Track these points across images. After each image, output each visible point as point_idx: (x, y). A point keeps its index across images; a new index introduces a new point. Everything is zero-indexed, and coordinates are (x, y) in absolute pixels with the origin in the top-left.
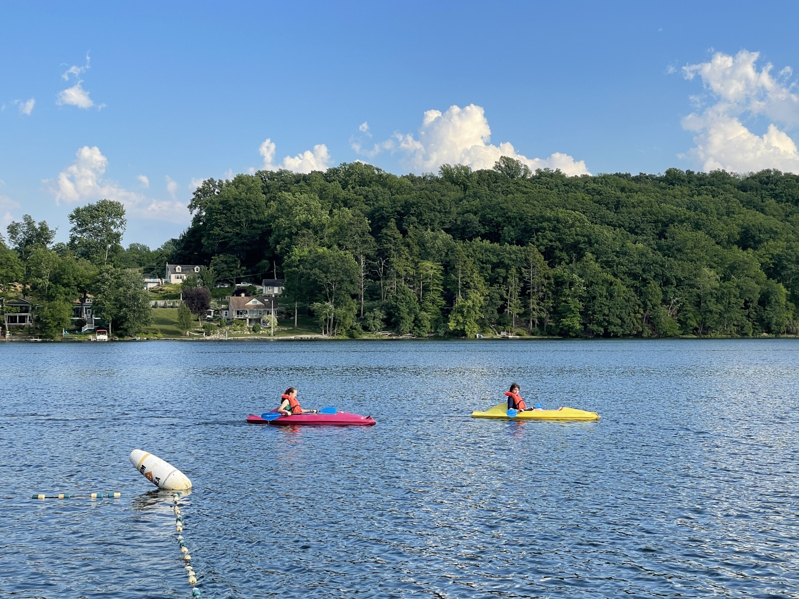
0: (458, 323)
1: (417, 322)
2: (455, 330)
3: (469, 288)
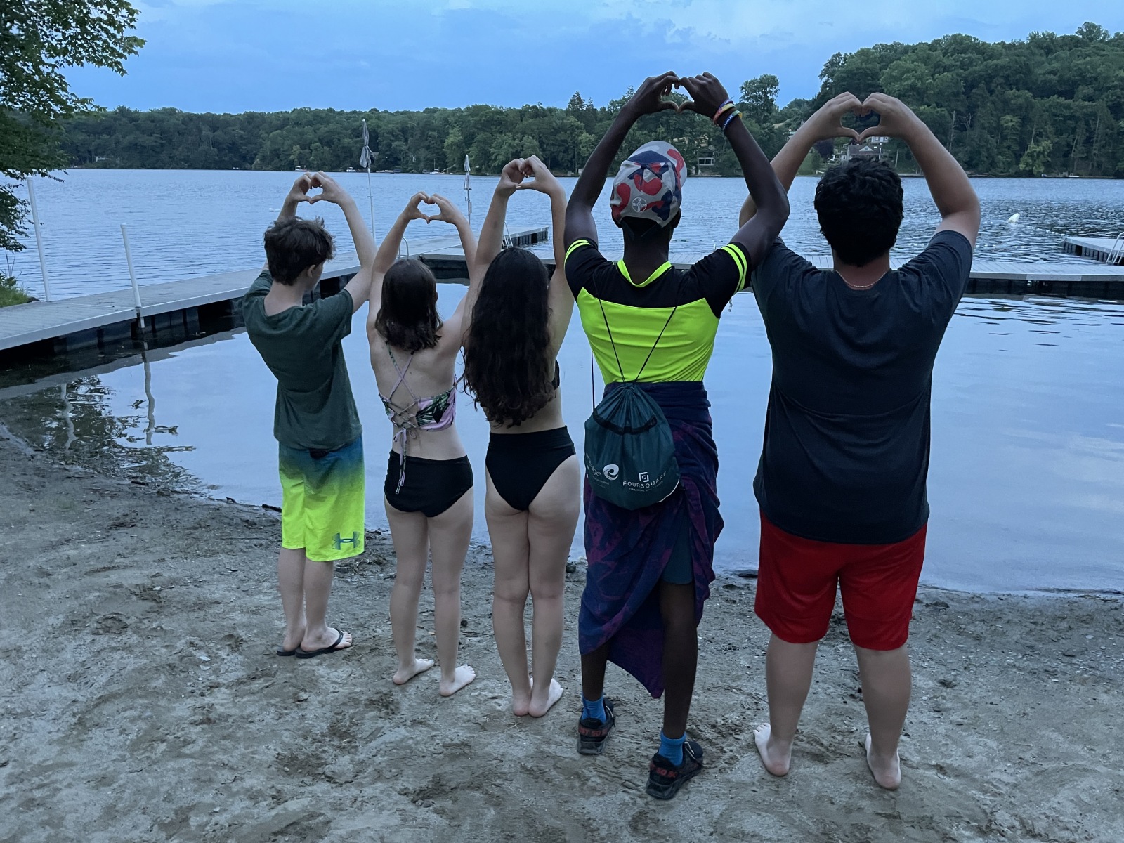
0: (1027, 165)
1: (993, 164)
2: (1024, 170)
3: (1041, 137)
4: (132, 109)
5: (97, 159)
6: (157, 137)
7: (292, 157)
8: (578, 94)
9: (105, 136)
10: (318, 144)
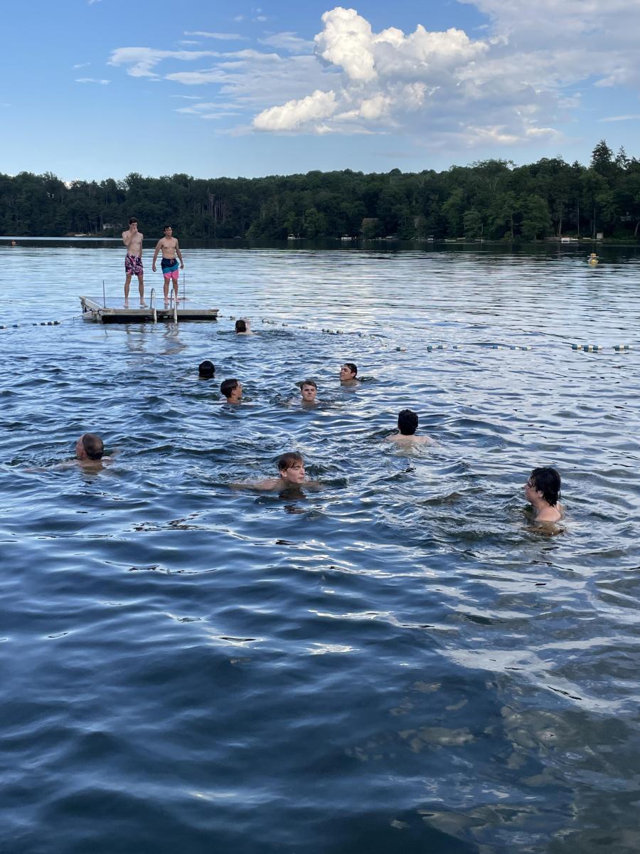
4: (144, 177)
5: (105, 227)
6: (162, 205)
7: (286, 225)
8: (603, 143)
9: (114, 204)
10: (313, 210)
